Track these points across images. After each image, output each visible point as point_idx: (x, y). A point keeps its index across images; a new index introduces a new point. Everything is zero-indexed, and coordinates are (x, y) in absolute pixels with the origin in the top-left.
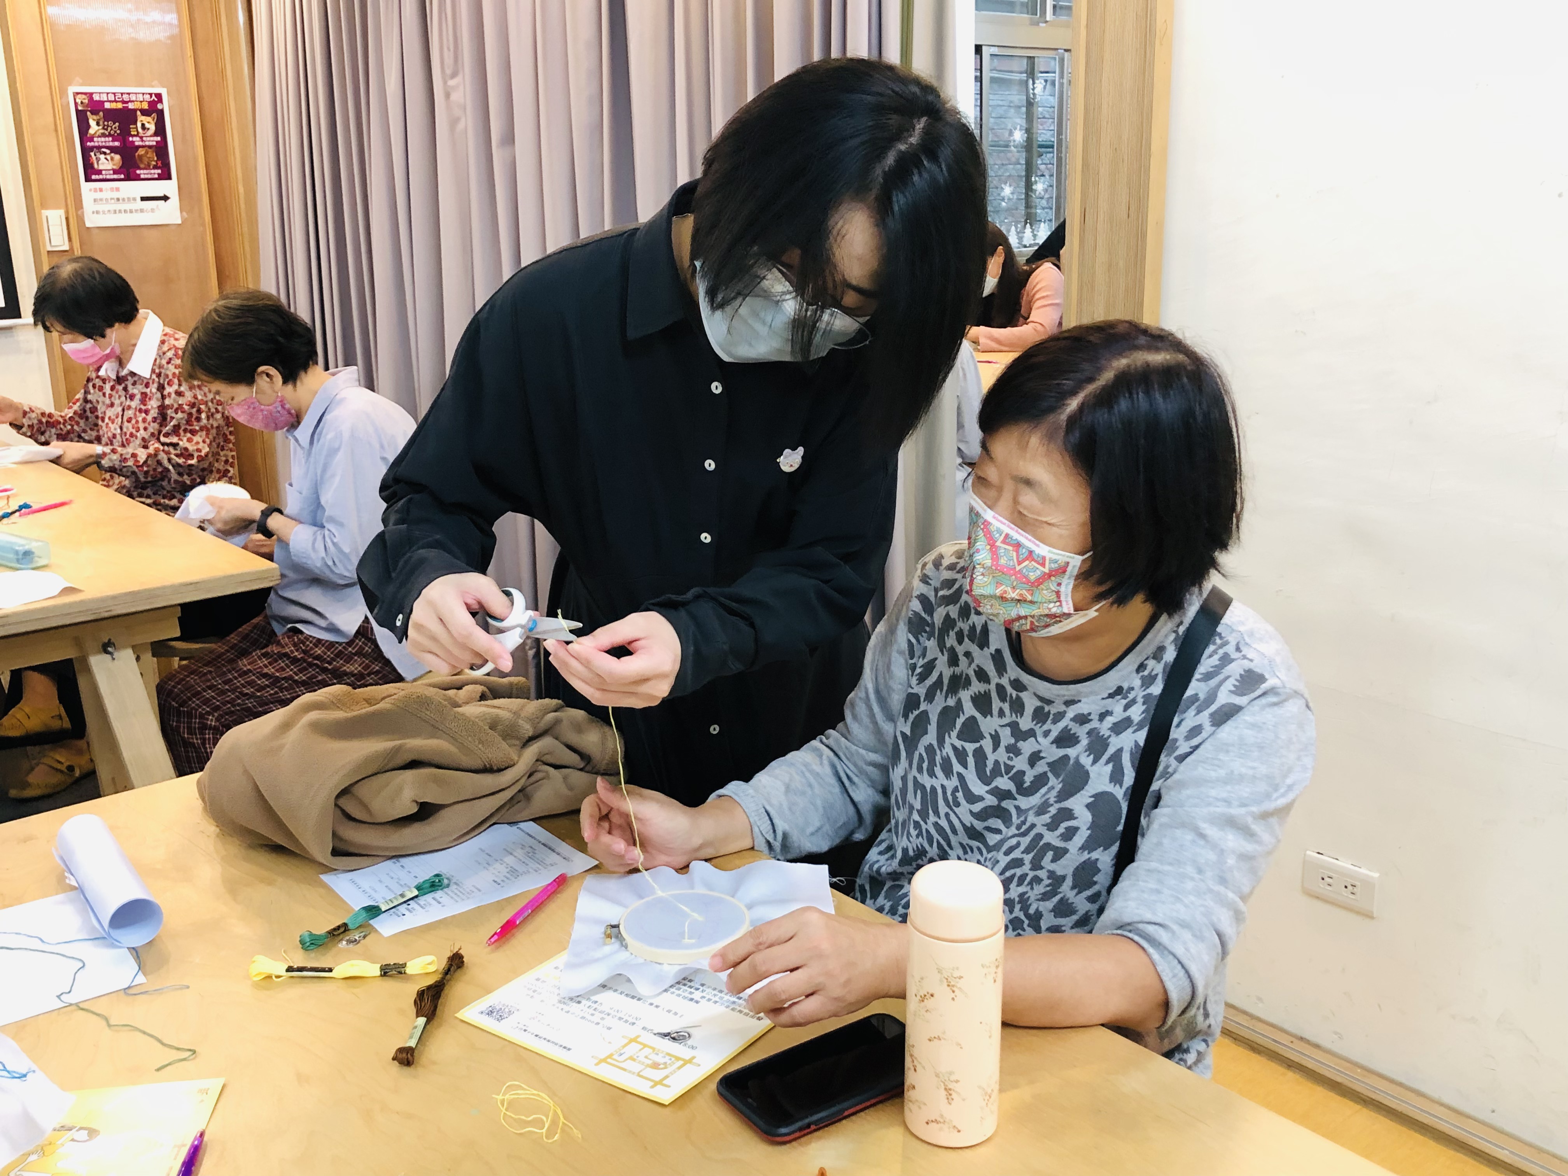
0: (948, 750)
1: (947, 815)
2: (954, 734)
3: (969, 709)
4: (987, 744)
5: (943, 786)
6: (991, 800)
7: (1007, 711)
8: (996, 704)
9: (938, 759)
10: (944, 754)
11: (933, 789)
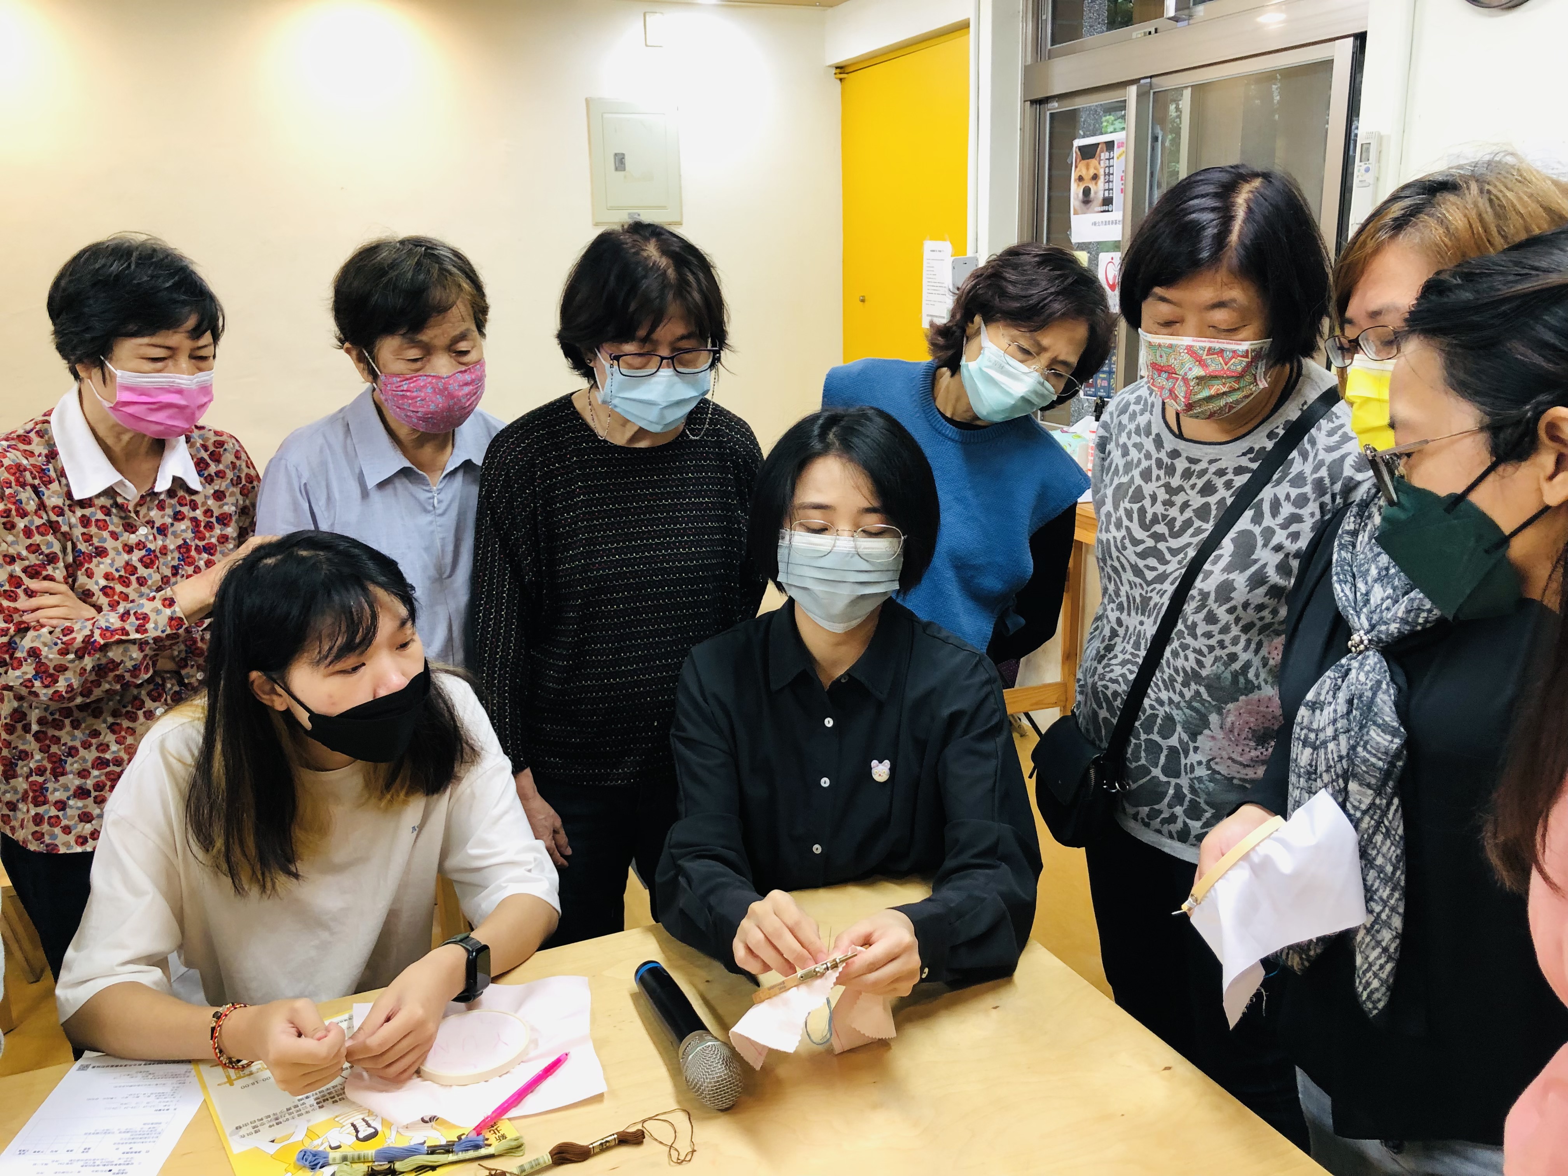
0: (1121, 512)
1: (1118, 558)
2: (1126, 500)
3: (1138, 481)
4: (1147, 502)
5: (1114, 538)
6: (1150, 543)
7: (1162, 476)
8: (1155, 472)
9: (1113, 519)
10: (1118, 515)
11: (1108, 540)
